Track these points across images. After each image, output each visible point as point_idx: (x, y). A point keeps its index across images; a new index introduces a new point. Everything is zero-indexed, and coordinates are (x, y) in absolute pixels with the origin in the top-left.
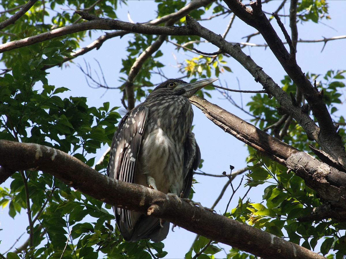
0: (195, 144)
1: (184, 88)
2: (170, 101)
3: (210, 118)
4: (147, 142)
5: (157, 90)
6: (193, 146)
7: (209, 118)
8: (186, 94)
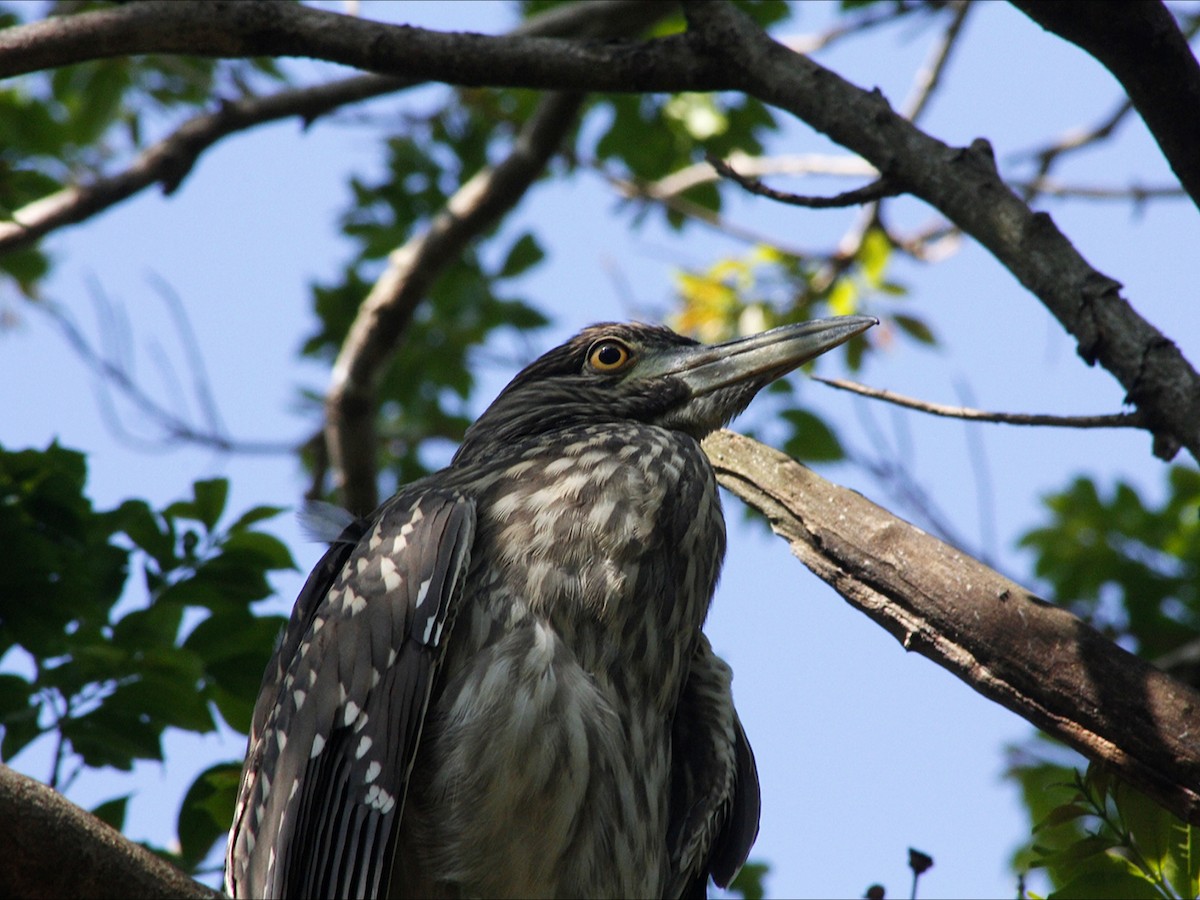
0: (731, 733)
1: (676, 375)
2: (594, 466)
3: (819, 570)
4: (469, 703)
5: (524, 392)
6: (720, 744)
7: (813, 566)
8: (694, 407)
